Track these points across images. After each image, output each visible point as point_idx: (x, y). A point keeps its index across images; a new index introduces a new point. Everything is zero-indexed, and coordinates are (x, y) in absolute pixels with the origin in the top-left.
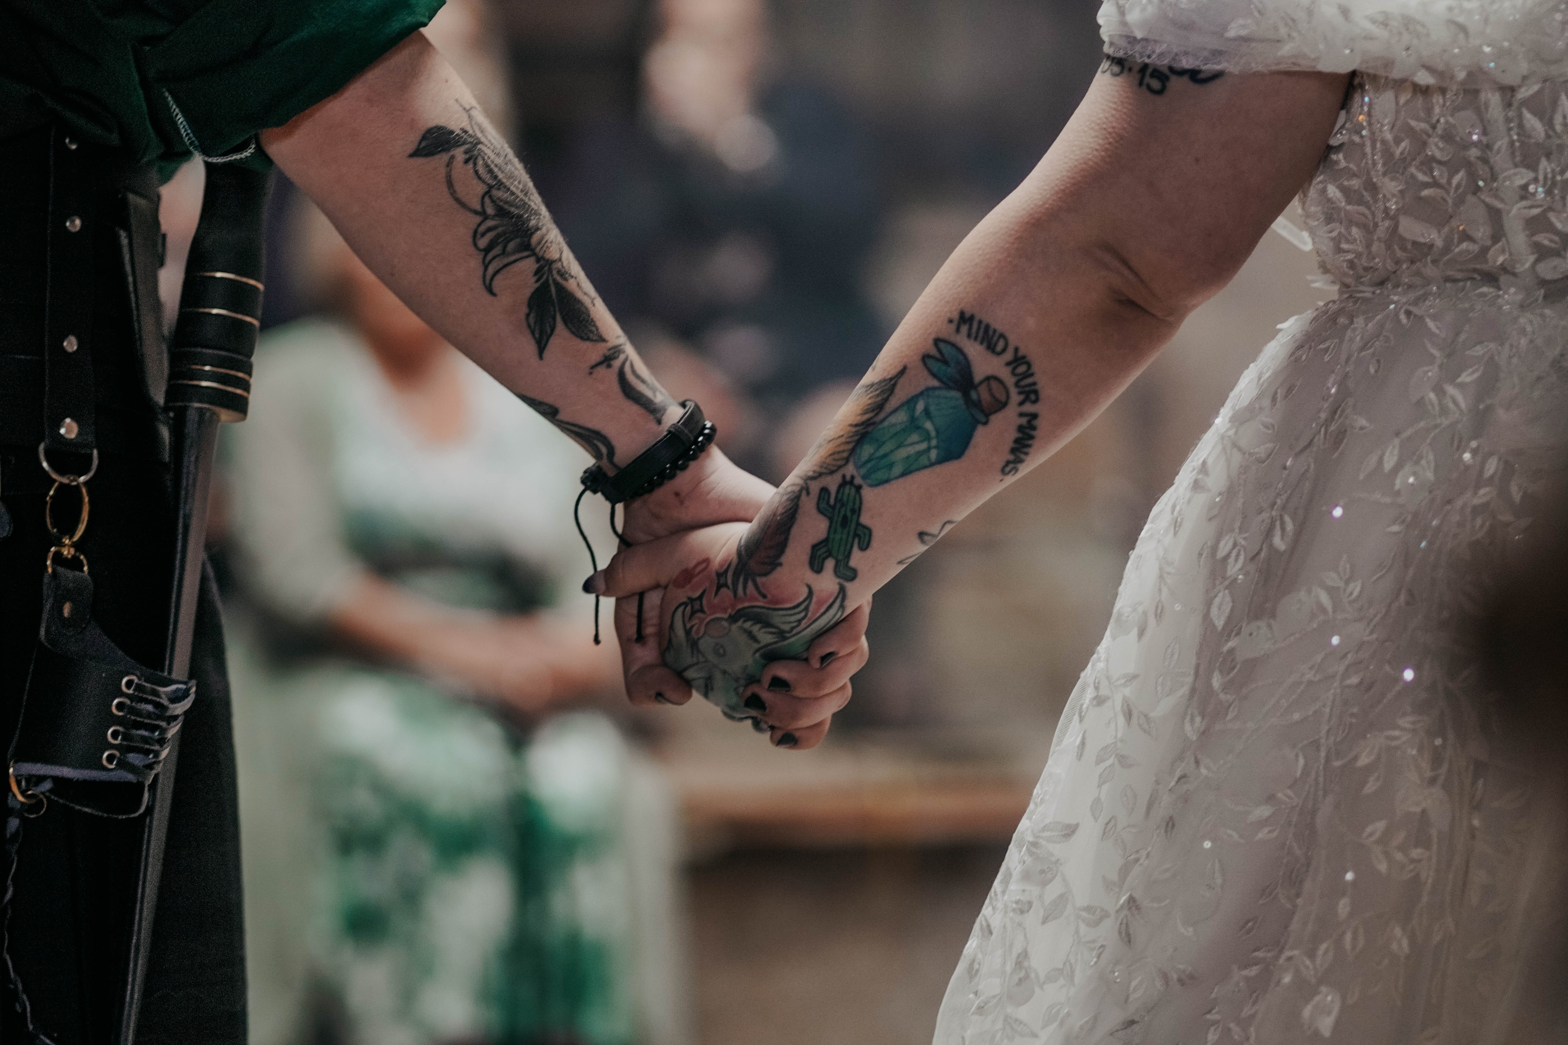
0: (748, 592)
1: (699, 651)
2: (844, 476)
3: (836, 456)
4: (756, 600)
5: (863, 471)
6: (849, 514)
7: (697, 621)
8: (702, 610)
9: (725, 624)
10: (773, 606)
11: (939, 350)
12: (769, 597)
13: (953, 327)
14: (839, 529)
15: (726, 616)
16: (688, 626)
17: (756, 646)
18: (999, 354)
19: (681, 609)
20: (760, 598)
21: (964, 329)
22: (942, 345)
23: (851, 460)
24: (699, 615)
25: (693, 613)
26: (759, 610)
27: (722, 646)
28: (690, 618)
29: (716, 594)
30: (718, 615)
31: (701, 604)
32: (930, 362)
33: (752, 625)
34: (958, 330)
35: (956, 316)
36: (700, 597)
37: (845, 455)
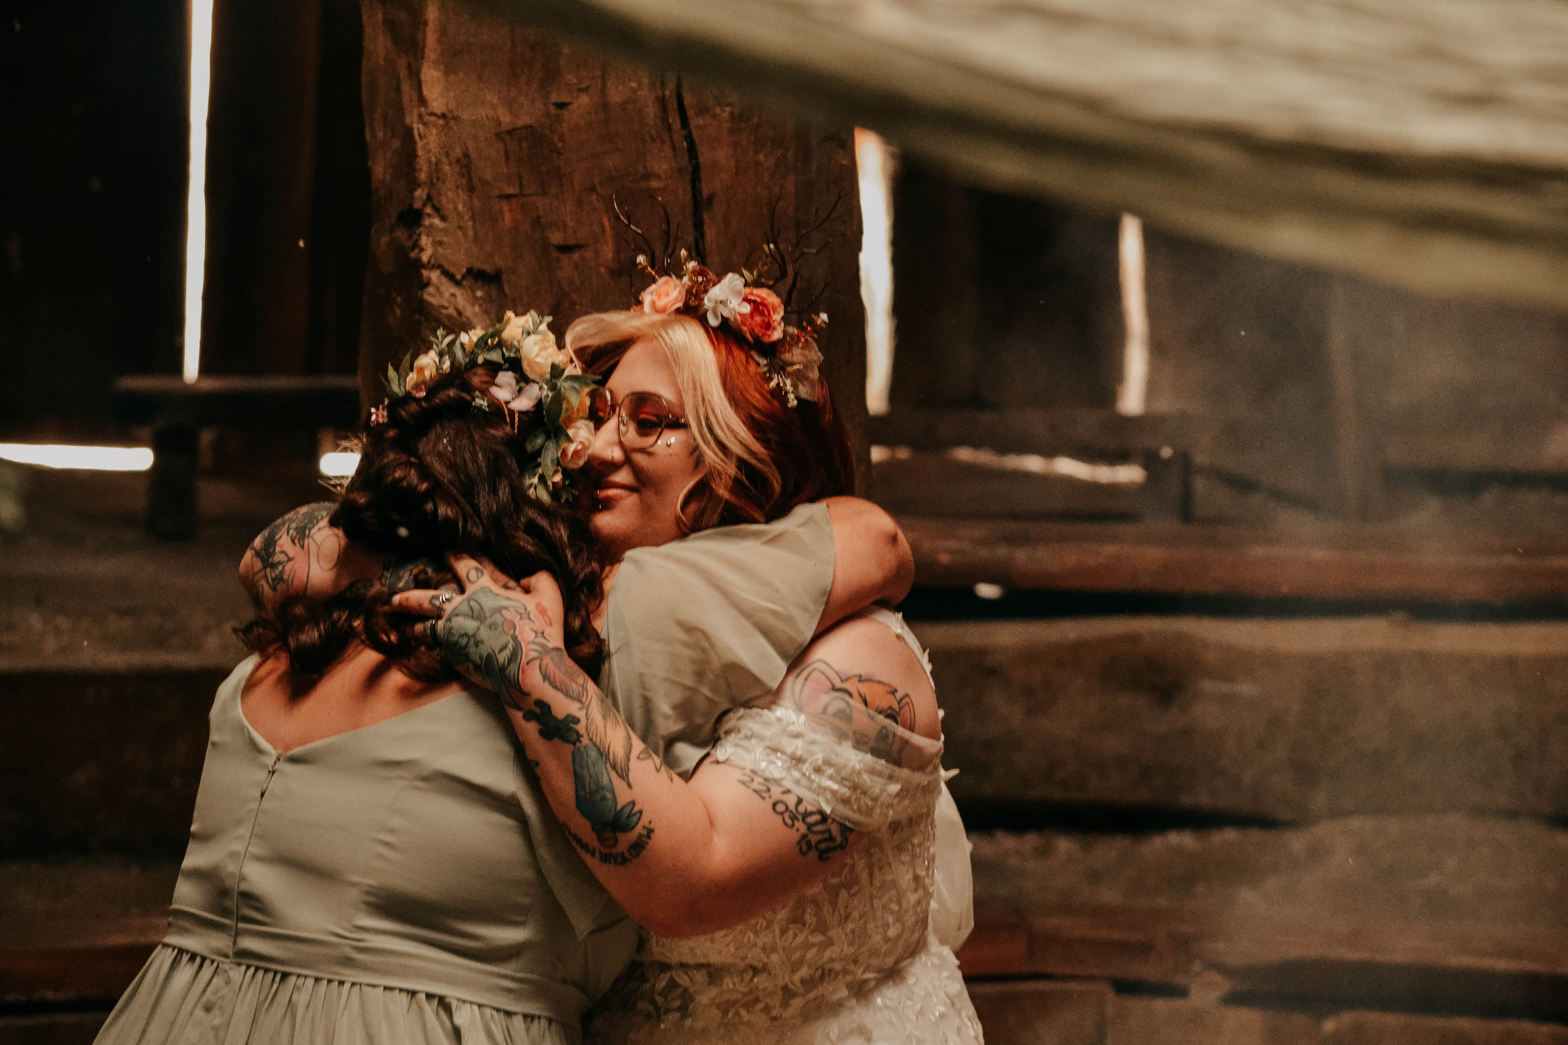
0: (533, 652)
1: (494, 614)
2: (582, 736)
3: (595, 734)
4: (526, 657)
5: (583, 748)
6: (562, 732)
8: (521, 618)
9: (512, 632)
10: (521, 668)
11: (636, 814)
12: (527, 667)
13: (647, 824)
14: (555, 725)
15: (517, 634)
16: (511, 609)
17: (497, 651)
18: (629, 850)
19: (523, 606)
20: (527, 660)
21: (644, 832)
22: (639, 815)
23: (590, 743)
24: (519, 617)
25: (519, 613)
26: (520, 657)
27: (496, 629)
28: (516, 611)
29: (532, 629)
32: (630, 806)
33: (510, 650)
34: (644, 827)
35: (652, 826)
36: (529, 618)
37: (594, 740)
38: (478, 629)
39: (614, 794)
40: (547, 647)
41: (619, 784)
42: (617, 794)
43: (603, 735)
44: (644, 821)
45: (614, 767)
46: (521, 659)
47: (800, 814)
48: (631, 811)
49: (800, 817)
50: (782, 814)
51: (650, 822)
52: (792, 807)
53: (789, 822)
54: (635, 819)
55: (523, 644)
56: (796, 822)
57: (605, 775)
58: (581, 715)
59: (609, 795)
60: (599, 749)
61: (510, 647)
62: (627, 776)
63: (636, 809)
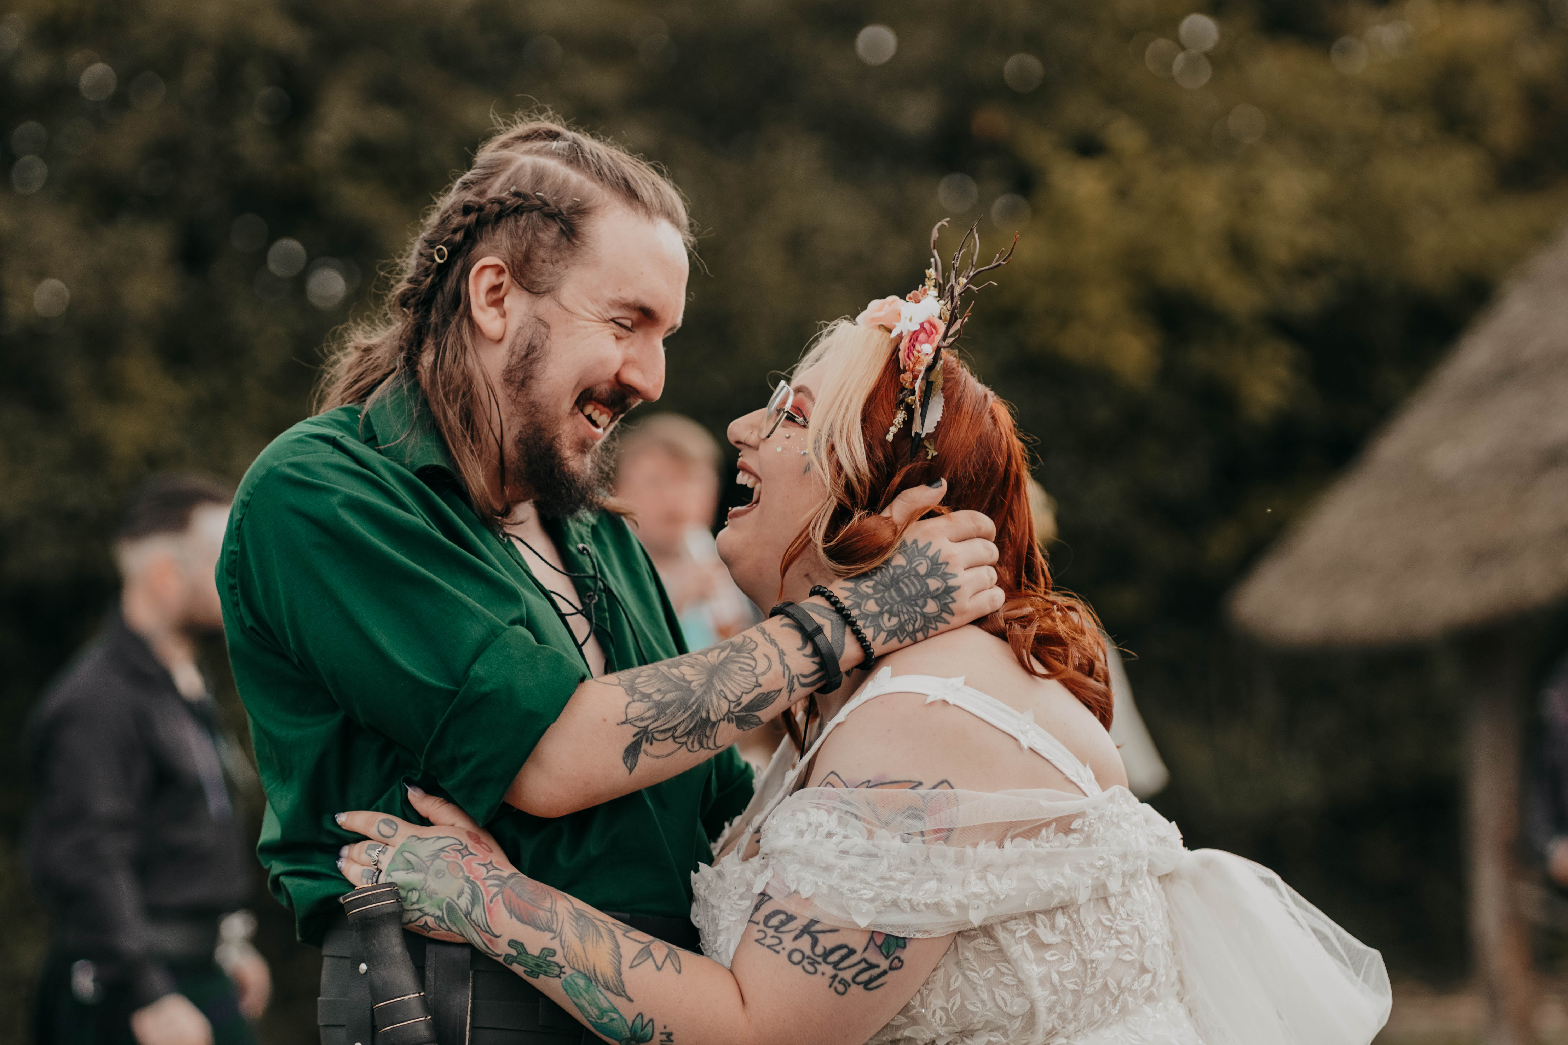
0: (491, 888)
1: (433, 860)
2: (564, 967)
3: (574, 959)
4: (488, 895)
5: (569, 979)
6: (543, 969)
7: (454, 855)
8: (463, 857)
9: (461, 874)
10: (486, 910)
11: (647, 1024)
12: (492, 905)
13: (663, 1030)
14: (534, 962)
15: (467, 874)
16: (448, 849)
17: (455, 898)
19: (457, 842)
20: (489, 899)
21: (664, 1037)
22: (650, 1024)
23: (574, 972)
25: (459, 851)
26: (481, 898)
27: (443, 876)
28: (453, 849)
29: (479, 864)
30: (465, 869)
31: (466, 855)
32: (639, 1018)
33: (468, 893)
34: (662, 1033)
35: (668, 1030)
36: (471, 854)
37: (576, 967)
38: (426, 880)
39: (618, 1013)
40: (502, 877)
41: (619, 1002)
42: (621, 1012)
43: (584, 960)
44: (659, 1028)
45: (608, 988)
46: (483, 899)
47: (818, 956)
48: (642, 1024)
49: (820, 959)
50: (799, 963)
51: (665, 1027)
52: (808, 952)
53: (810, 969)
54: (649, 1029)
55: (479, 883)
56: (817, 966)
57: (601, 997)
58: (555, 945)
59: (615, 1016)
60: (585, 975)
61: (467, 890)
62: (624, 991)
63: (646, 1021)
